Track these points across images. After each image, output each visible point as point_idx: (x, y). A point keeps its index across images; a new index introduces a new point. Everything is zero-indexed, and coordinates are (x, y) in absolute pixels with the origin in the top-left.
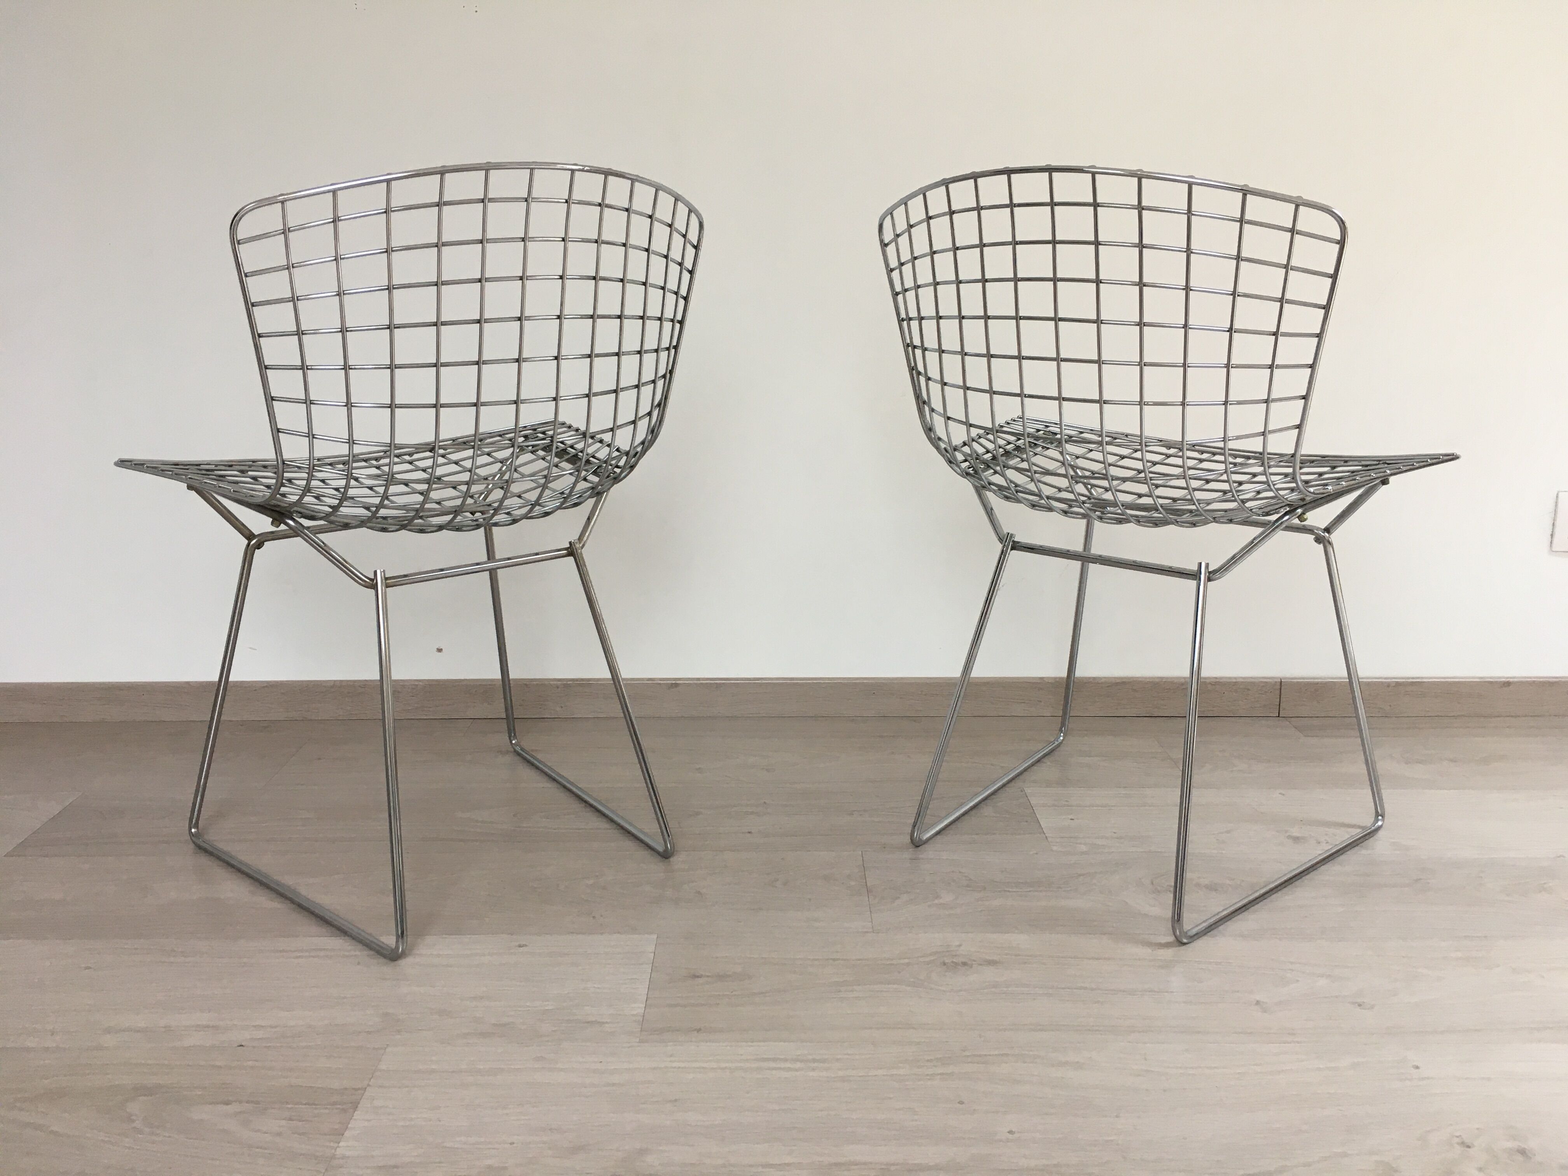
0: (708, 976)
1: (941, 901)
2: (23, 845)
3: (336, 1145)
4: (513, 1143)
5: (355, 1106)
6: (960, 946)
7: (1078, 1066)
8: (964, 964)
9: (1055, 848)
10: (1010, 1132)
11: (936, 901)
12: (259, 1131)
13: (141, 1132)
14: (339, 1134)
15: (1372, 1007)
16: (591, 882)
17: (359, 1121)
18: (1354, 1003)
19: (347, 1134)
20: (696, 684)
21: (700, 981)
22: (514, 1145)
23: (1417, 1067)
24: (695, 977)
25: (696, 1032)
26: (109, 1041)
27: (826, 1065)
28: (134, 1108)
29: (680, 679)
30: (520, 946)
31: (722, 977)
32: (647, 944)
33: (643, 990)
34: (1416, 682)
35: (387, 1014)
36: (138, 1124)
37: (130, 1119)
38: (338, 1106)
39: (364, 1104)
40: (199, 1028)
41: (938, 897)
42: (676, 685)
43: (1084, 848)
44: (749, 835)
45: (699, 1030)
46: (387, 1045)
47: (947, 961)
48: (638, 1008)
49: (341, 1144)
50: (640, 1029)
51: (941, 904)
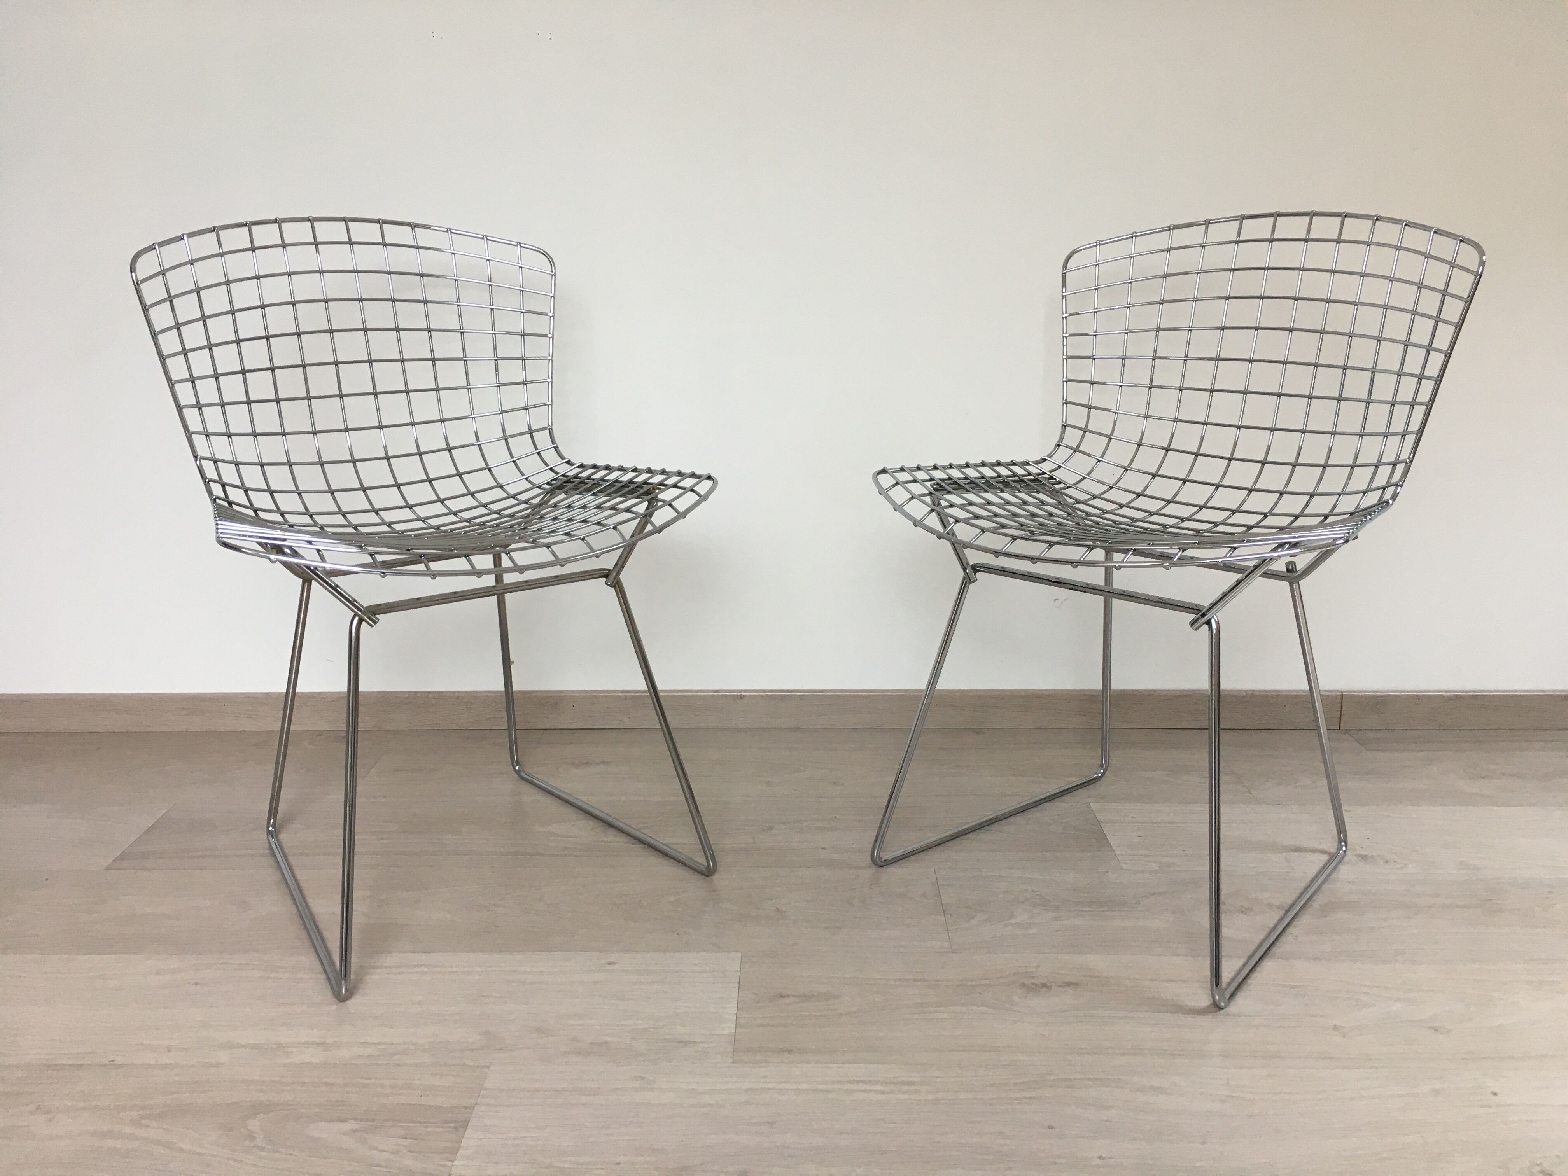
0: (794, 996)
1: (1017, 921)
2: (122, 857)
3: (449, 1163)
4: (621, 1163)
5: (465, 1124)
6: (1038, 966)
7: (1160, 1090)
8: (1044, 985)
9: (1125, 866)
10: (1100, 1157)
11: (1013, 921)
12: (376, 1149)
13: (262, 1149)
14: (453, 1152)
15: (1449, 1031)
16: (672, 899)
17: (471, 1140)
18: (1431, 1028)
19: (461, 1152)
20: (762, 696)
21: (787, 1001)
22: (621, 1165)
23: (1495, 1094)
24: (782, 996)
25: (787, 1053)
26: (223, 1056)
27: (913, 1088)
28: (254, 1124)
29: (745, 691)
30: (609, 964)
31: (806, 998)
32: (732, 962)
33: (732, 1008)
34: (1478, 695)
35: (487, 1033)
36: (260, 1142)
37: (252, 1137)
38: (451, 1125)
39: (473, 1122)
40: (307, 1044)
41: (1012, 916)
42: (742, 697)
43: (1154, 866)
44: (824, 851)
45: (790, 1052)
46: (491, 1063)
47: (1026, 983)
48: (729, 1028)
49: (455, 1163)
50: (732, 1050)
51: (1017, 923)
